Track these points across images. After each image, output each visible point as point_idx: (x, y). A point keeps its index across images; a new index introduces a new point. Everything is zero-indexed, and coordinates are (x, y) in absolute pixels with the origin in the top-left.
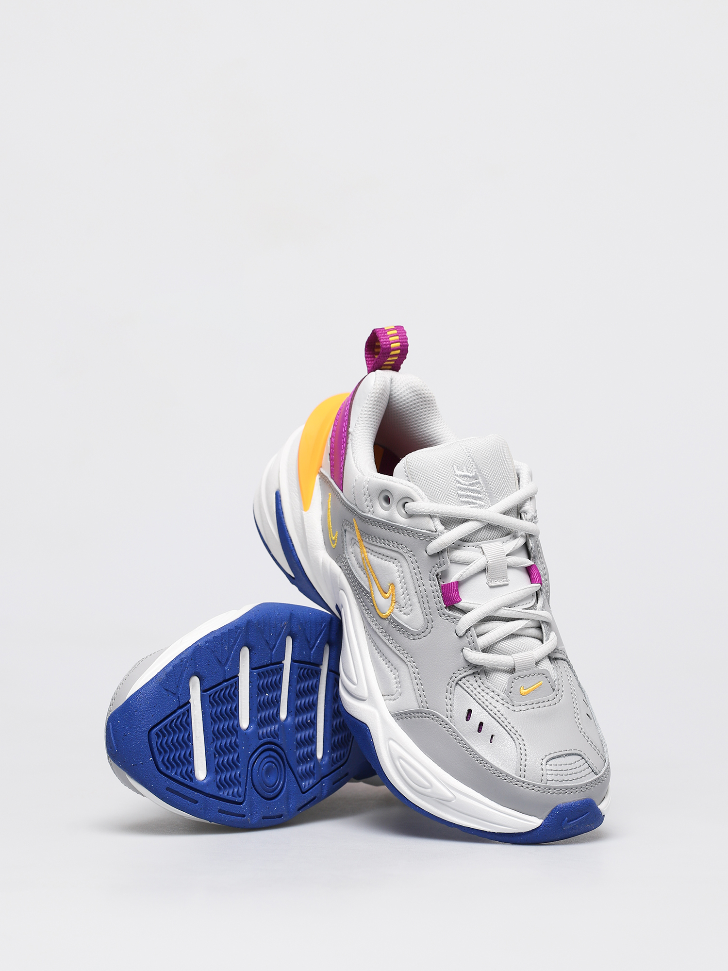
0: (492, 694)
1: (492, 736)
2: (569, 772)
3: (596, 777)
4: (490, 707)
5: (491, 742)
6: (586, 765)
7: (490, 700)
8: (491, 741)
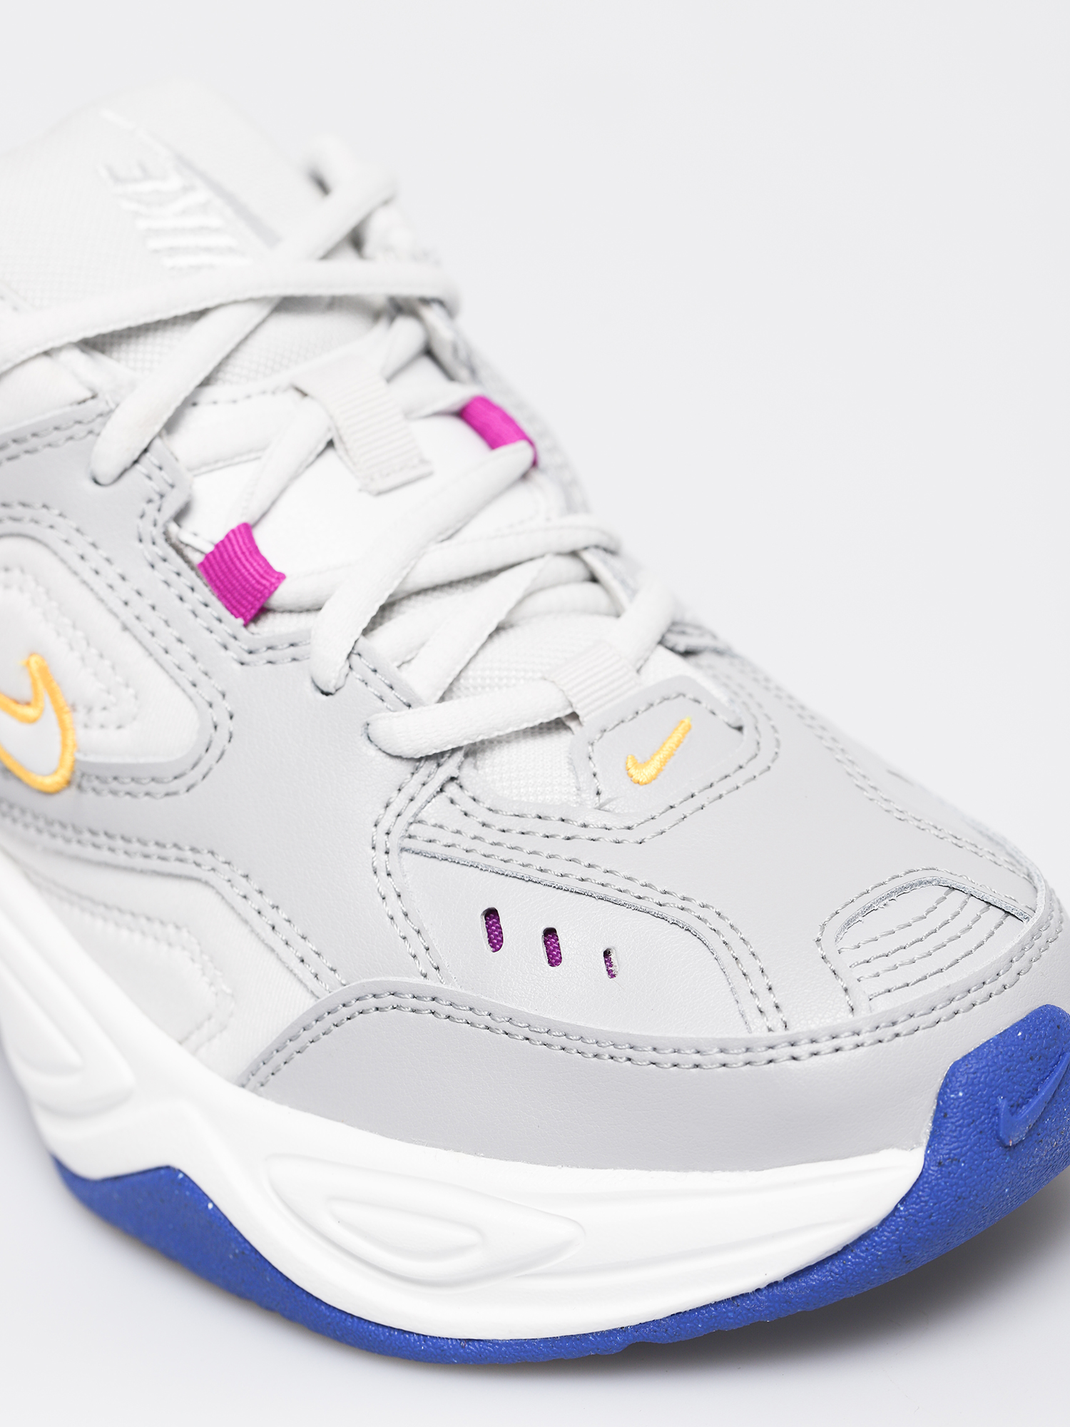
0: (543, 828)
1: (607, 954)
2: (929, 944)
3: (1028, 926)
4: (557, 867)
5: (611, 974)
6: (975, 906)
7: (547, 847)
8: (609, 972)
